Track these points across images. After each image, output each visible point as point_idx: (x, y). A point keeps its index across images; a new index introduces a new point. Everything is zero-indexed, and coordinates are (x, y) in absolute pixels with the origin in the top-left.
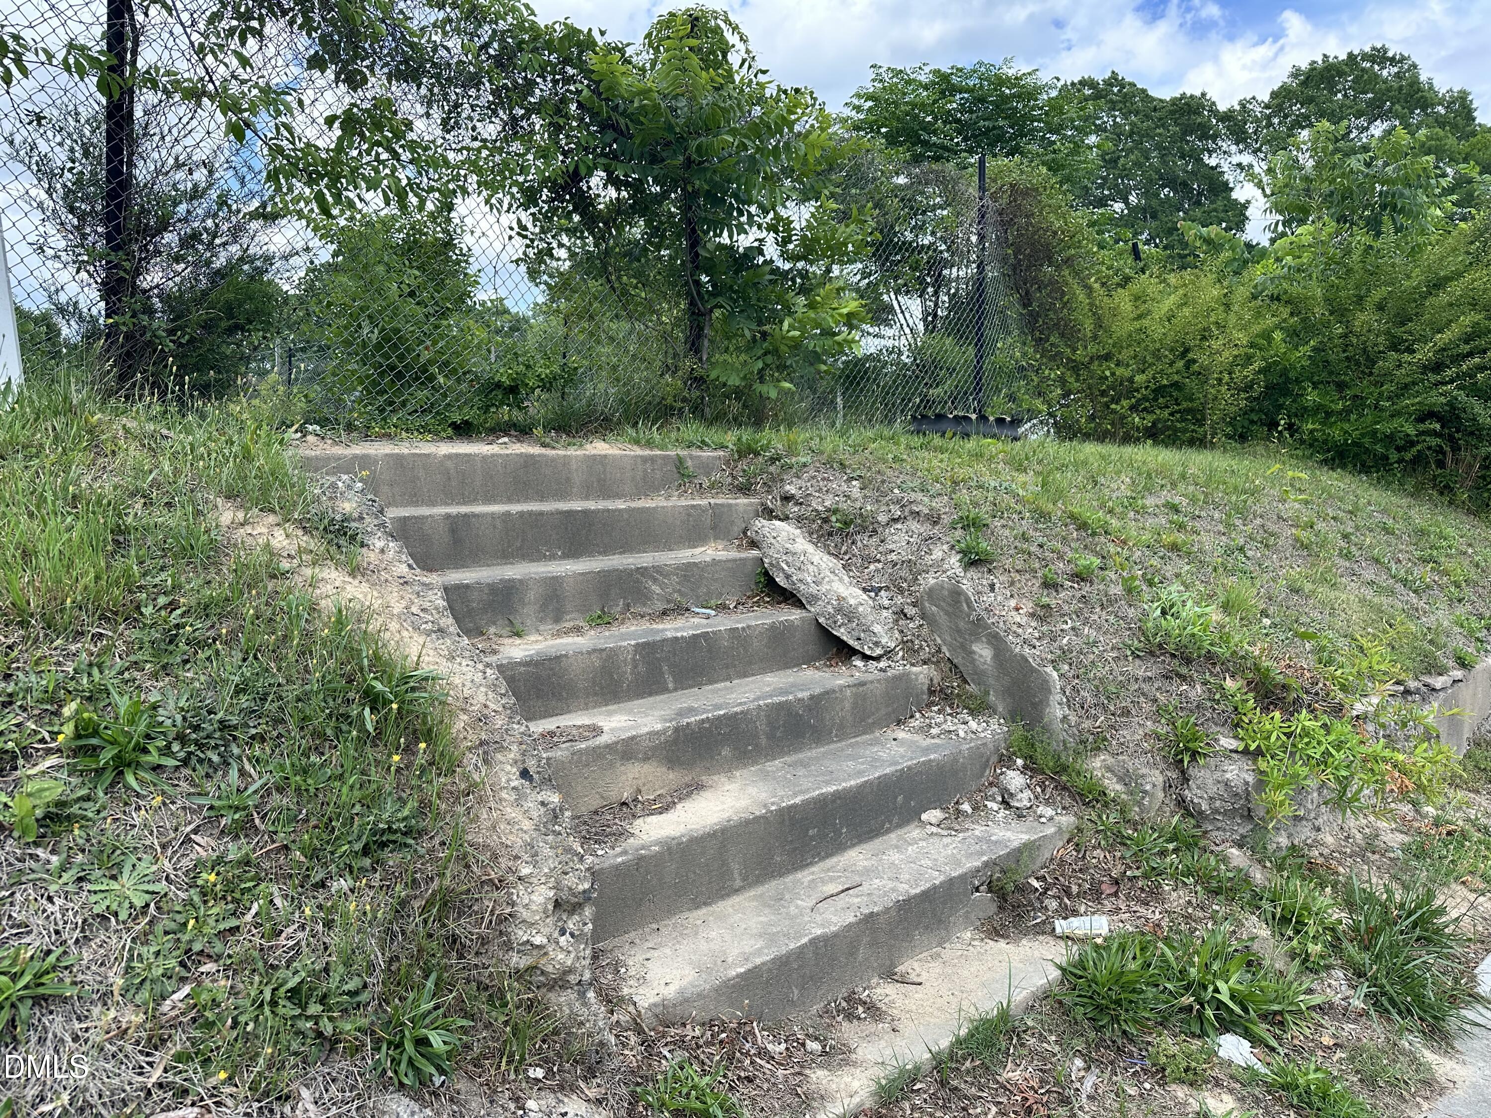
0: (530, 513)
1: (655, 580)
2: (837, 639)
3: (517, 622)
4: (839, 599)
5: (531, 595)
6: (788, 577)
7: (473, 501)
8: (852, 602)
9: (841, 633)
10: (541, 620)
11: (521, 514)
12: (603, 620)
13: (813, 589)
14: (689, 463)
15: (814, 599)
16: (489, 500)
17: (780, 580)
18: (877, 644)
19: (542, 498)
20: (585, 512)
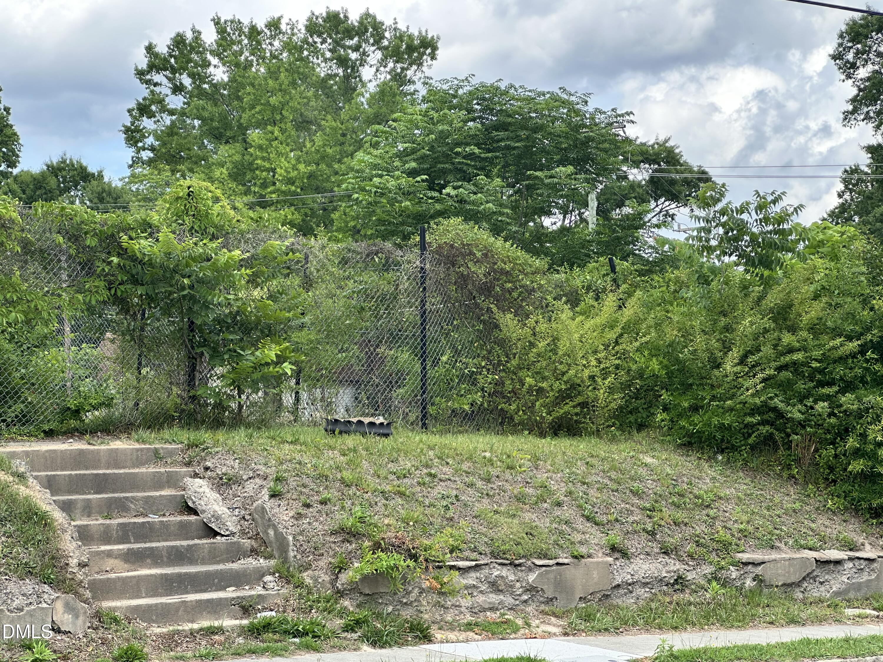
0: (80, 474)
1: (132, 502)
2: (211, 528)
3: (73, 516)
4: (215, 511)
5: (79, 505)
6: (194, 503)
7: (56, 470)
8: (220, 513)
9: (213, 526)
10: (83, 516)
11: (76, 475)
12: (108, 517)
13: (204, 508)
14: (161, 451)
15: (204, 511)
16: (62, 470)
17: (190, 504)
18: (227, 530)
19: (87, 469)
20: (104, 474)
